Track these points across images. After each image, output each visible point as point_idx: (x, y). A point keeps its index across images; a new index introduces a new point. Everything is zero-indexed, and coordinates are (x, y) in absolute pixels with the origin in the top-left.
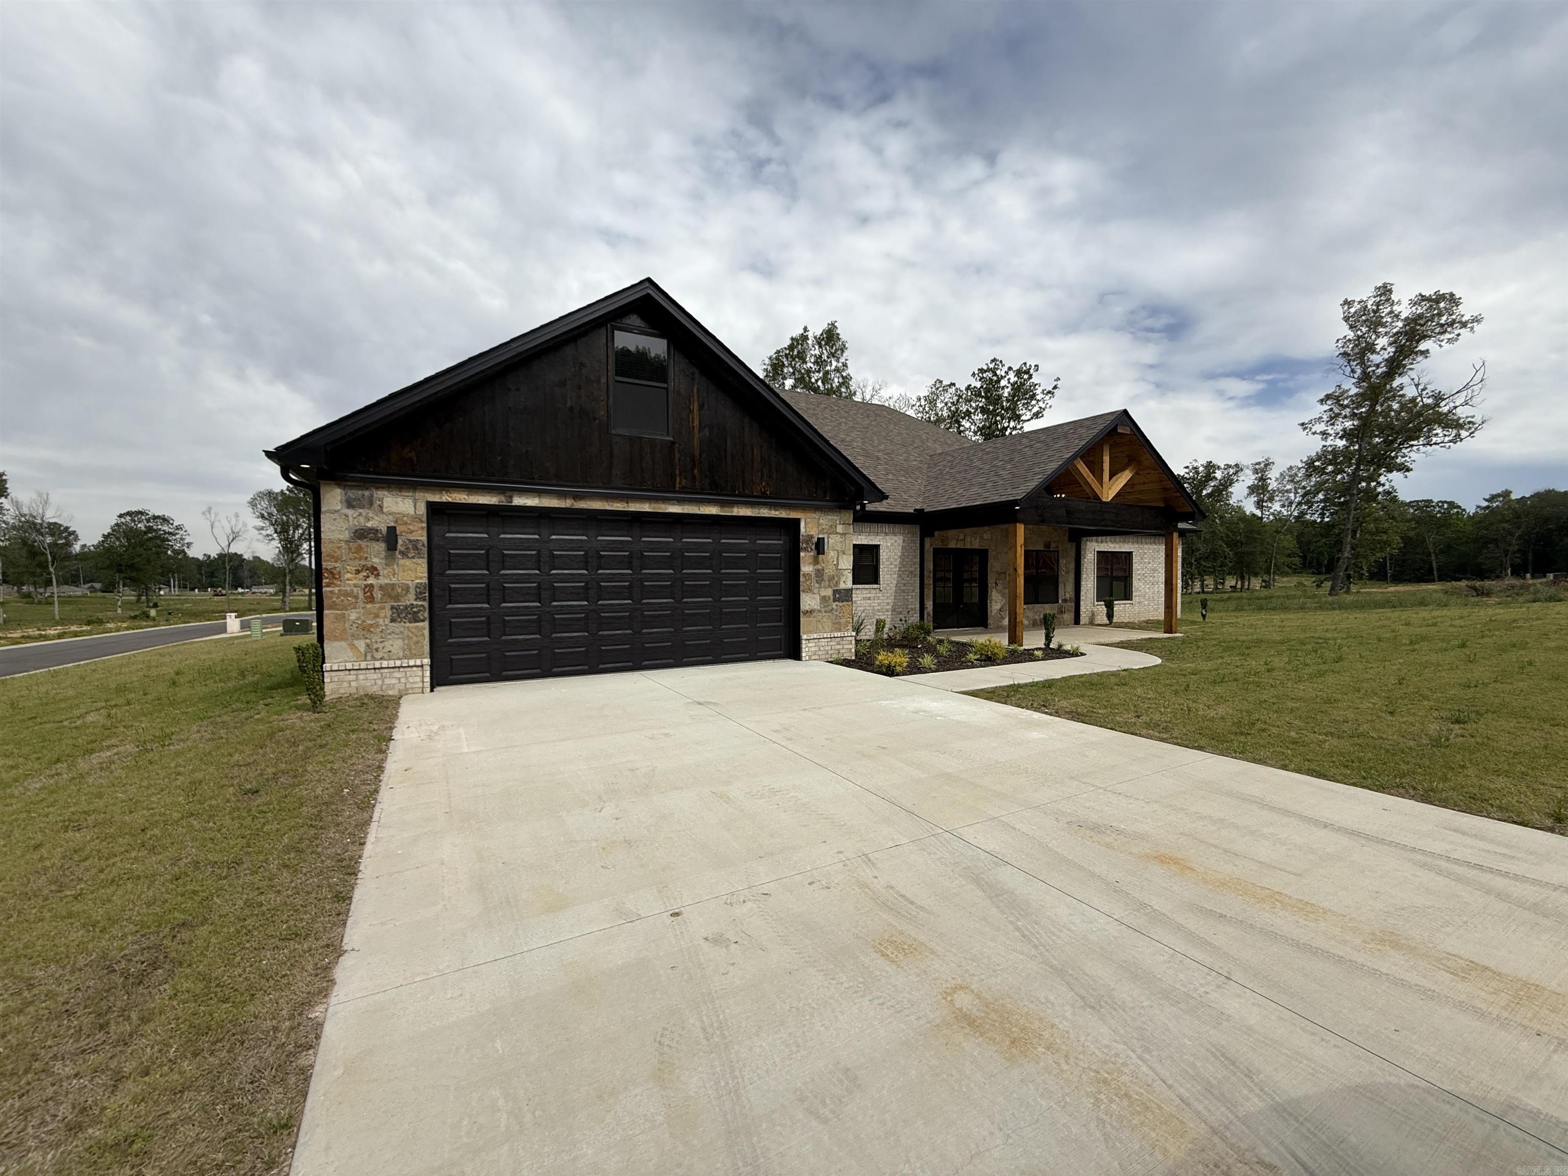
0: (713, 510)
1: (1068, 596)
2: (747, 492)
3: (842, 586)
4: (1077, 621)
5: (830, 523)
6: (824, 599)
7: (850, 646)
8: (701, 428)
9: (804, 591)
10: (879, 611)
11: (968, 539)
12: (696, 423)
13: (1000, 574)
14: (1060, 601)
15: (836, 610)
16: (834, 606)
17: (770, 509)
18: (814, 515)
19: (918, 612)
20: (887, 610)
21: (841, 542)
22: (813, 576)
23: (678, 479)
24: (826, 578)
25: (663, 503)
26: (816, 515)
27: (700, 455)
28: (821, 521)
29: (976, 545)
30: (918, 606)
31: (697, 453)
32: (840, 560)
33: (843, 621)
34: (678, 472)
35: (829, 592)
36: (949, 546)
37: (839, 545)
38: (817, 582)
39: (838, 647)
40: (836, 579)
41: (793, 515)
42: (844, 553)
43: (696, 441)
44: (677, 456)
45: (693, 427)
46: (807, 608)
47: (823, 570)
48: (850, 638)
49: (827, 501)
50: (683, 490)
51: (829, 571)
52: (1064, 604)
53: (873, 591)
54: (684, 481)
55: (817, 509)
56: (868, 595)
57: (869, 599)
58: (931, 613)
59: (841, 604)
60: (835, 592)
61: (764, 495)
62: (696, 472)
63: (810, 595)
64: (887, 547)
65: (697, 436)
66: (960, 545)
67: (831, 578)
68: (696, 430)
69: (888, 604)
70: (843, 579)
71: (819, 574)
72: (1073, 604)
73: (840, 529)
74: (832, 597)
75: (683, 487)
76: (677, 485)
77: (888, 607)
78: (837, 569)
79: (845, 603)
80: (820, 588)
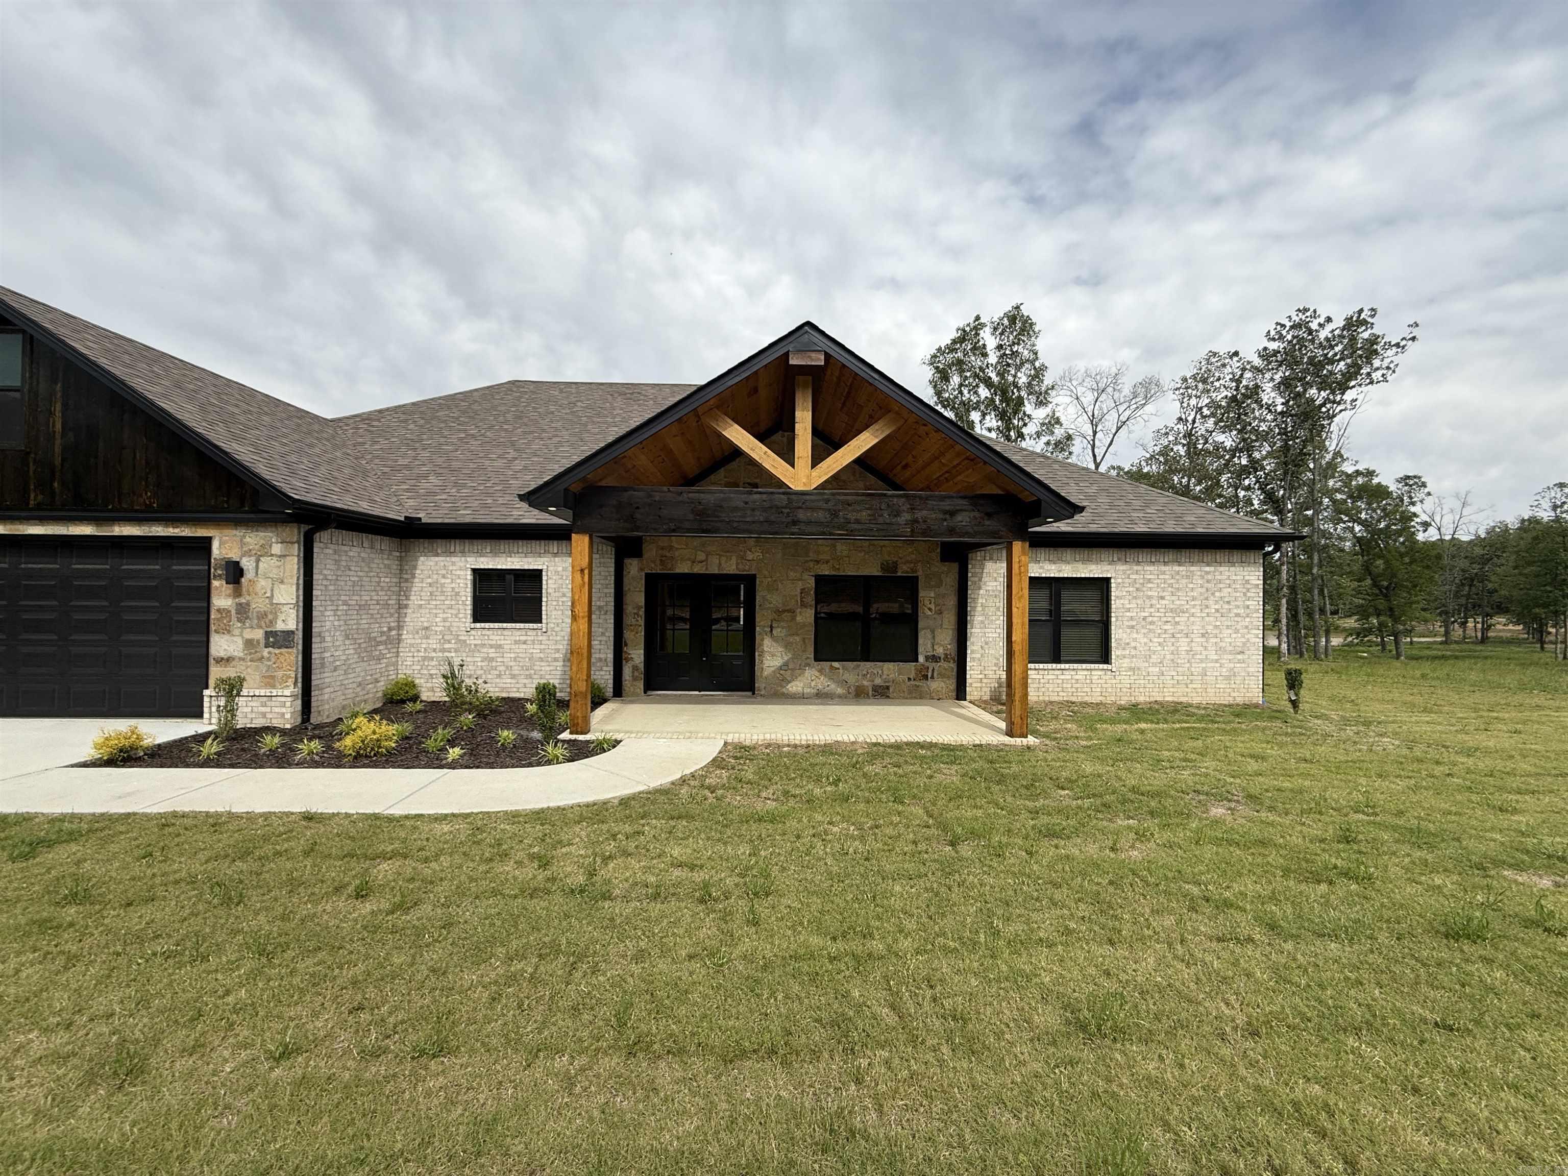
0: (86, 530)
1: (940, 651)
2: (125, 506)
3: (280, 626)
4: (960, 693)
5: (262, 542)
6: (249, 644)
7: (284, 710)
8: (64, 434)
9: (217, 632)
10: (541, 660)
11: (715, 560)
12: (59, 426)
13: (779, 612)
14: (921, 659)
15: (269, 659)
16: (265, 654)
17: (167, 526)
18: (234, 532)
19: (611, 664)
20: (556, 660)
21: (279, 567)
22: (233, 612)
23: (32, 496)
24: (253, 614)
25: (21, 523)
26: (239, 533)
27: (62, 465)
28: (248, 539)
29: (731, 567)
30: (611, 656)
31: (58, 461)
32: (276, 592)
33: (280, 674)
34: (32, 487)
35: (259, 634)
36: (678, 571)
37: (275, 571)
38: (239, 620)
39: (263, 709)
40: (270, 617)
41: (201, 532)
42: (282, 582)
43: (58, 449)
44: (32, 467)
45: (54, 432)
46: (222, 654)
47: (248, 604)
48: (283, 699)
49: (246, 512)
50: (39, 507)
51: (258, 604)
52: (931, 665)
53: (530, 633)
54: (40, 497)
55: (237, 523)
56: (523, 638)
57: (525, 642)
58: (642, 666)
59: (277, 651)
60: (268, 634)
61: (148, 508)
62: (56, 485)
63: (226, 637)
64: (557, 572)
65: (58, 442)
66: (698, 569)
67: (262, 616)
68: (58, 436)
69: (558, 651)
70: (282, 617)
71: (243, 611)
72: (953, 665)
73: (277, 549)
74: (263, 642)
75: (39, 504)
76: (32, 502)
77: (557, 655)
78: (272, 604)
79: (283, 650)
80: (242, 628)
